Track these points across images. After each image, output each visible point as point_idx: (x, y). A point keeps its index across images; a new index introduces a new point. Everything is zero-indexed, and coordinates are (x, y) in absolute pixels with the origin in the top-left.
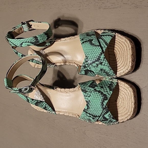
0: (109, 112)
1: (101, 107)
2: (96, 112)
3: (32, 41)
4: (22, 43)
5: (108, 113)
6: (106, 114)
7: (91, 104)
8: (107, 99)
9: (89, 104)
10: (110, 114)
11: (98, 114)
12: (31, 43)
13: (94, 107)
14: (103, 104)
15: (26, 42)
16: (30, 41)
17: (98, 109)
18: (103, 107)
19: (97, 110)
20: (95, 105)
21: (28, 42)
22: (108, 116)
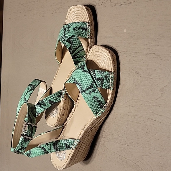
0: (95, 70)
1: (86, 73)
2: (88, 81)
3: (29, 89)
4: (25, 98)
5: (96, 72)
6: (95, 75)
7: (78, 79)
8: (85, 66)
9: (77, 81)
10: (98, 71)
11: (91, 81)
12: (30, 91)
13: (82, 79)
14: (84, 70)
15: (26, 94)
16: (28, 91)
17: (86, 77)
18: (87, 72)
19: (87, 79)
20: (81, 77)
21: (28, 92)
22: (99, 74)
